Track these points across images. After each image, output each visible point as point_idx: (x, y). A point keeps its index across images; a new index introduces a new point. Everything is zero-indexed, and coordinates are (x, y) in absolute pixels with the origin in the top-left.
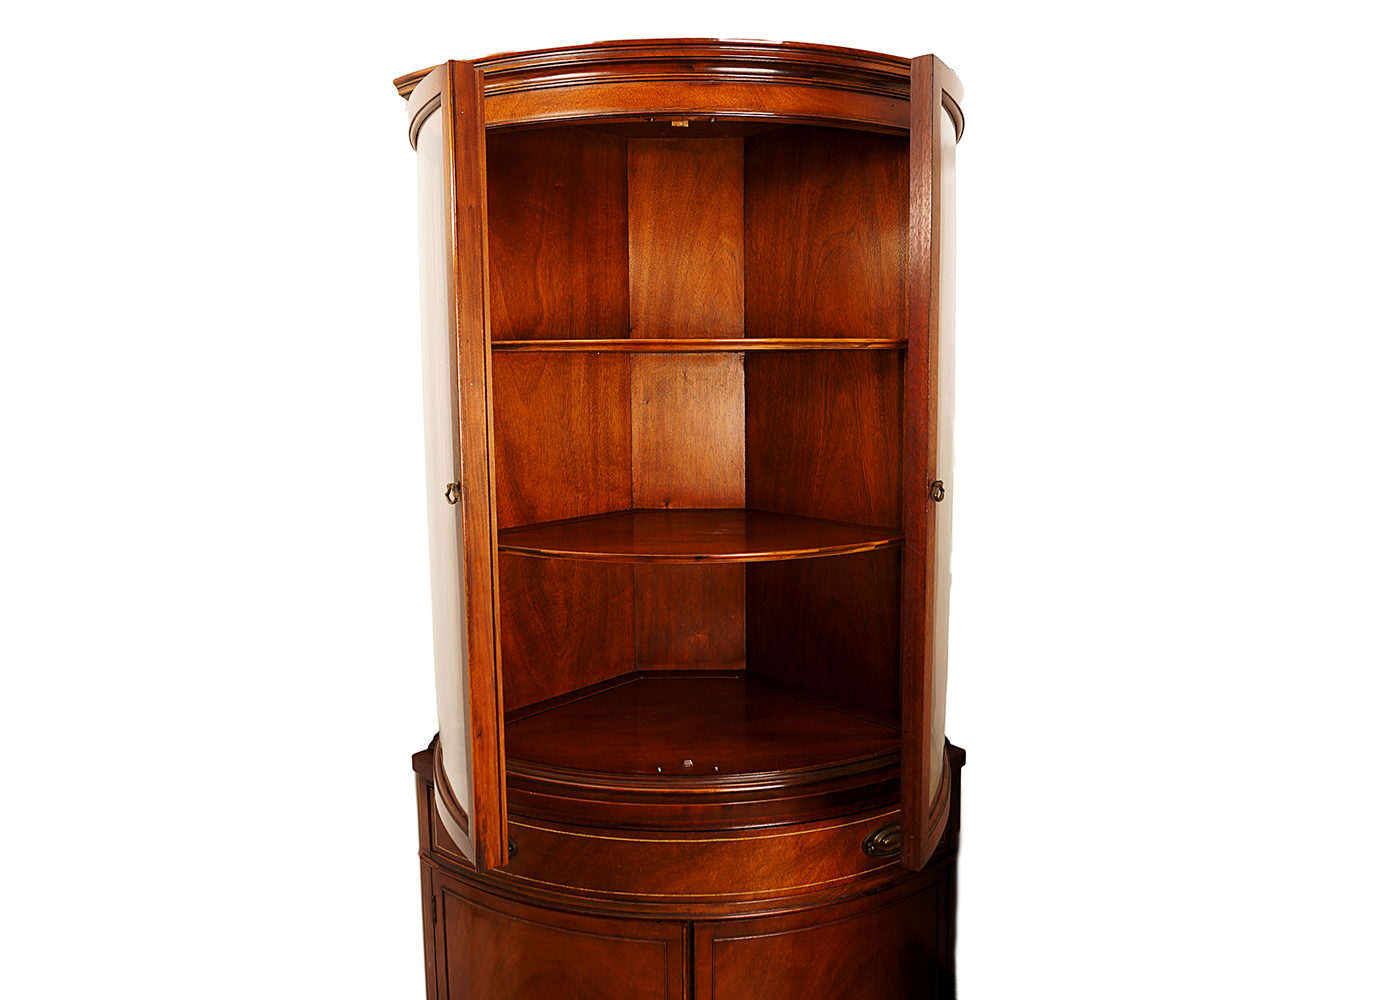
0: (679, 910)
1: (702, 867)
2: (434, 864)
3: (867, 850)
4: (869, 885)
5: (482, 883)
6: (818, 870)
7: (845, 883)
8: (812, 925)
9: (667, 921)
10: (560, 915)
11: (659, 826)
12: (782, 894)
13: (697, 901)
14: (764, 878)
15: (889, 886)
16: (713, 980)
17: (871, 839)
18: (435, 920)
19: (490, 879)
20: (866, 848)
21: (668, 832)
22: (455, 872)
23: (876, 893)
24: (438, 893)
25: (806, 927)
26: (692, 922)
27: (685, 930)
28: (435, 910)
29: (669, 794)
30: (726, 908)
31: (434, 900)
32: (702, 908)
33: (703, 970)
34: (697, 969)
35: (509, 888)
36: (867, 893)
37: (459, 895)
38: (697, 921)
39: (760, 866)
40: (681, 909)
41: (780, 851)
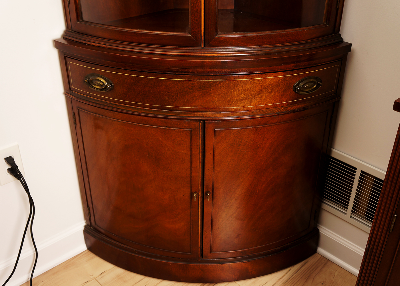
0: (198, 115)
1: (210, 94)
2: (72, 96)
3: (295, 90)
4: (294, 107)
5: (97, 104)
6: (269, 98)
7: (282, 106)
8: (264, 124)
9: (192, 120)
10: (137, 117)
11: (188, 72)
12: (250, 109)
13: (207, 111)
14: (242, 100)
15: (304, 109)
16: (214, 149)
17: (298, 85)
18: (76, 124)
19: (101, 101)
20: (294, 89)
21: (193, 75)
22: (83, 99)
23: (297, 111)
24: (76, 111)
25: (261, 125)
26: (204, 122)
27: (201, 124)
28: (75, 119)
29: (193, 56)
30: (222, 114)
31: (74, 114)
32: (209, 114)
33: (209, 143)
34: (207, 143)
35: (111, 106)
36: (293, 112)
37: (86, 110)
38: (207, 120)
39: (240, 94)
40: (199, 114)
41: (251, 87)
